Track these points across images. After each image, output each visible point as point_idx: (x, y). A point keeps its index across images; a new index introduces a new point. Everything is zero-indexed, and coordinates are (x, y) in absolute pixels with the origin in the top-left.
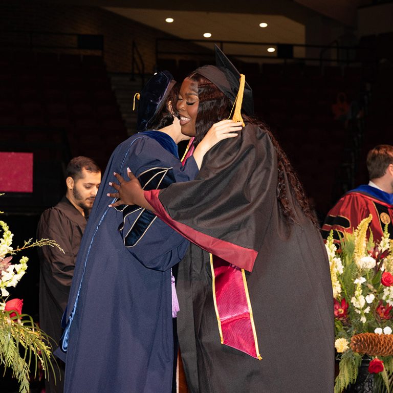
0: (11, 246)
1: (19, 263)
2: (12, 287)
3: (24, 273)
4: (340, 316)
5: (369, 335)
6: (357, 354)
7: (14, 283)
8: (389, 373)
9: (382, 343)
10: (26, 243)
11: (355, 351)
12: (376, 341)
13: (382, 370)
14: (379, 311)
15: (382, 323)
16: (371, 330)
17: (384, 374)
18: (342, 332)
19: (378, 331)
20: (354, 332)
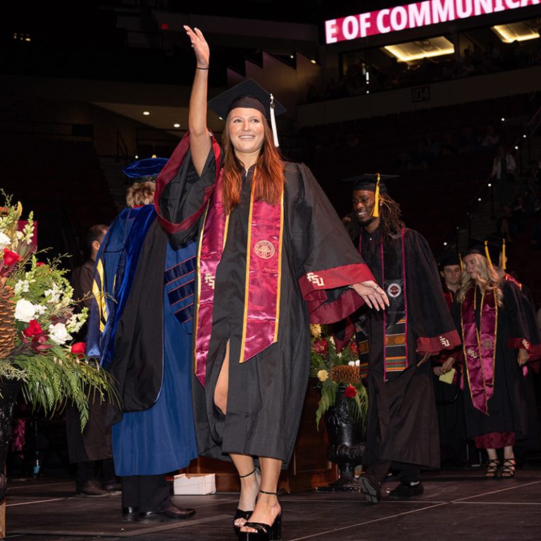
0: (72, 298)
1: (81, 312)
2: (75, 333)
3: (85, 321)
4: (321, 352)
5: (344, 366)
6: (334, 382)
7: (77, 329)
8: (360, 397)
9: (355, 373)
10: (85, 296)
11: (334, 380)
12: (351, 371)
13: (355, 395)
14: (352, 347)
15: (354, 357)
16: (346, 363)
17: (357, 398)
18: (322, 364)
19: (351, 363)
20: (332, 364)
